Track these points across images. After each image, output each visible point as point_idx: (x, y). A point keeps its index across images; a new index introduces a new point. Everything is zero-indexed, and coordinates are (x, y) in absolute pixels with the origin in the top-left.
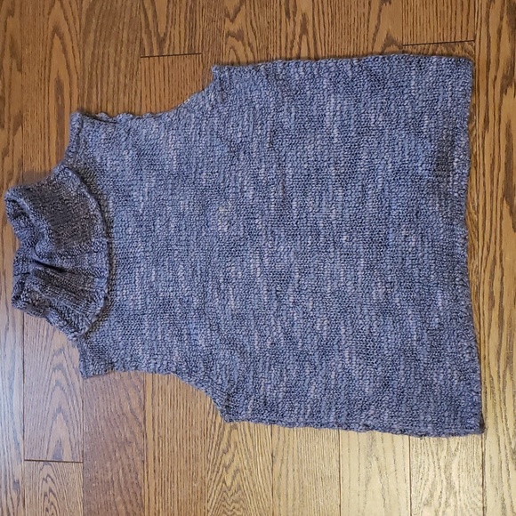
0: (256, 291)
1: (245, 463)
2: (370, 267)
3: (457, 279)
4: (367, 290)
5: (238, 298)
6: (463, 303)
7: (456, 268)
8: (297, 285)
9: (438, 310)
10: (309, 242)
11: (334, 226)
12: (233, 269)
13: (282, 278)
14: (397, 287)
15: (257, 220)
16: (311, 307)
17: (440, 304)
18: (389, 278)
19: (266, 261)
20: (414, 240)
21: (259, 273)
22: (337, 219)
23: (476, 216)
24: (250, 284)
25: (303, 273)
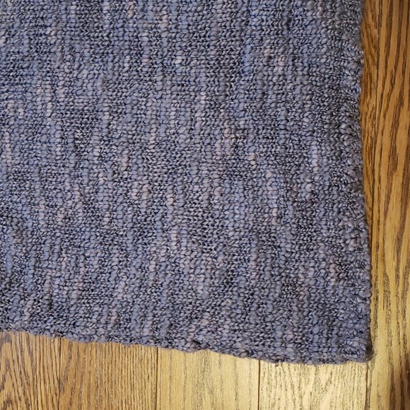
0: (44, 138)
1: (21, 390)
2: (214, 106)
3: (343, 126)
4: (208, 141)
5: (17, 149)
6: (349, 162)
7: (342, 109)
8: (106, 130)
9: (311, 172)
10: (127, 65)
11: (165, 40)
12: (11, 103)
13: (84, 120)
14: (251, 136)
15: (49, 29)
16: (125, 165)
17: (314, 163)
18: (242, 123)
19: (61, 92)
20: (281, 64)
21: (49, 111)
22: (168, 30)
23: (376, 31)
24: (36, 127)
25: (116, 113)
